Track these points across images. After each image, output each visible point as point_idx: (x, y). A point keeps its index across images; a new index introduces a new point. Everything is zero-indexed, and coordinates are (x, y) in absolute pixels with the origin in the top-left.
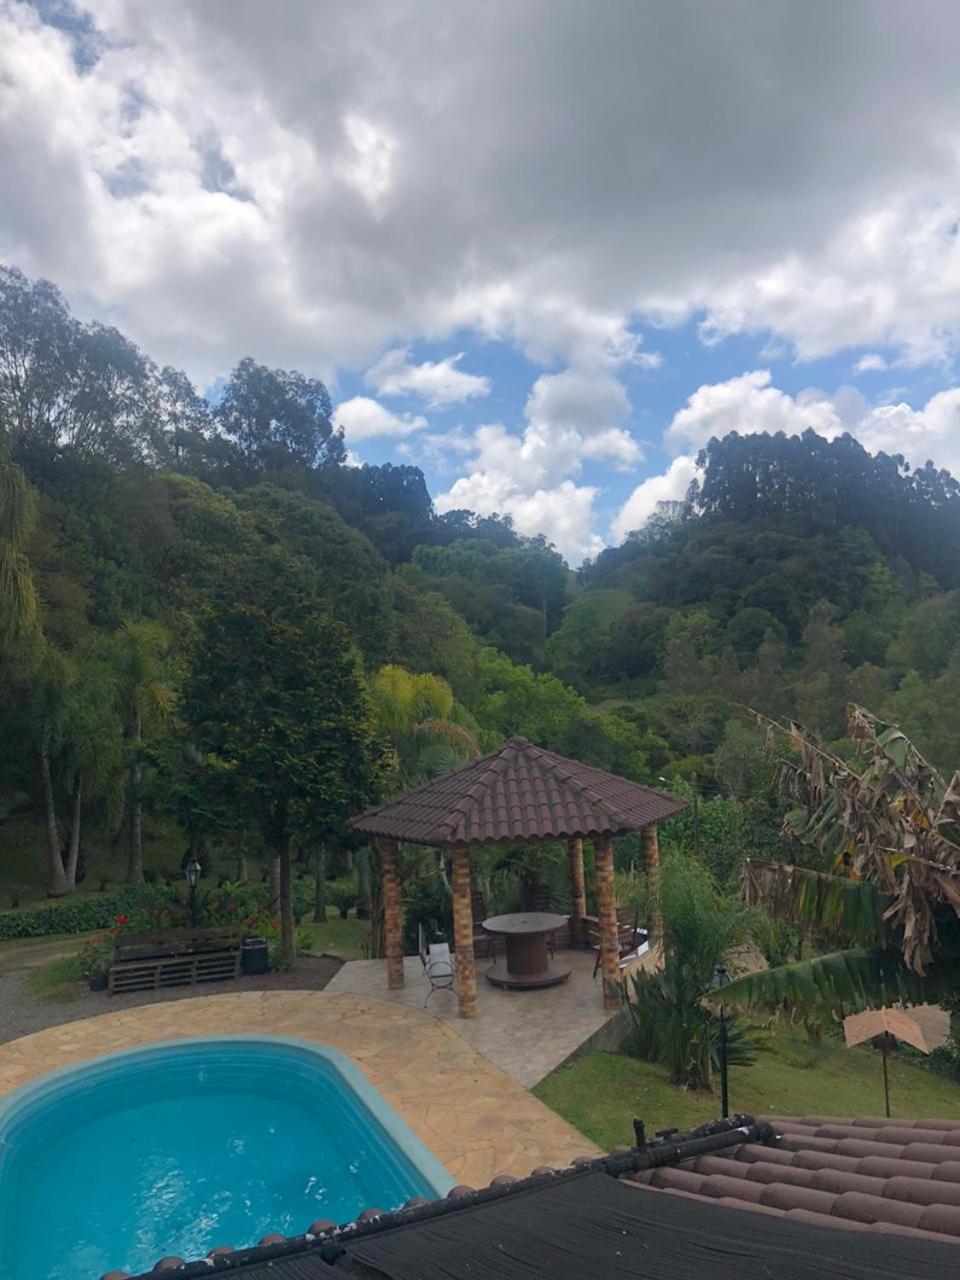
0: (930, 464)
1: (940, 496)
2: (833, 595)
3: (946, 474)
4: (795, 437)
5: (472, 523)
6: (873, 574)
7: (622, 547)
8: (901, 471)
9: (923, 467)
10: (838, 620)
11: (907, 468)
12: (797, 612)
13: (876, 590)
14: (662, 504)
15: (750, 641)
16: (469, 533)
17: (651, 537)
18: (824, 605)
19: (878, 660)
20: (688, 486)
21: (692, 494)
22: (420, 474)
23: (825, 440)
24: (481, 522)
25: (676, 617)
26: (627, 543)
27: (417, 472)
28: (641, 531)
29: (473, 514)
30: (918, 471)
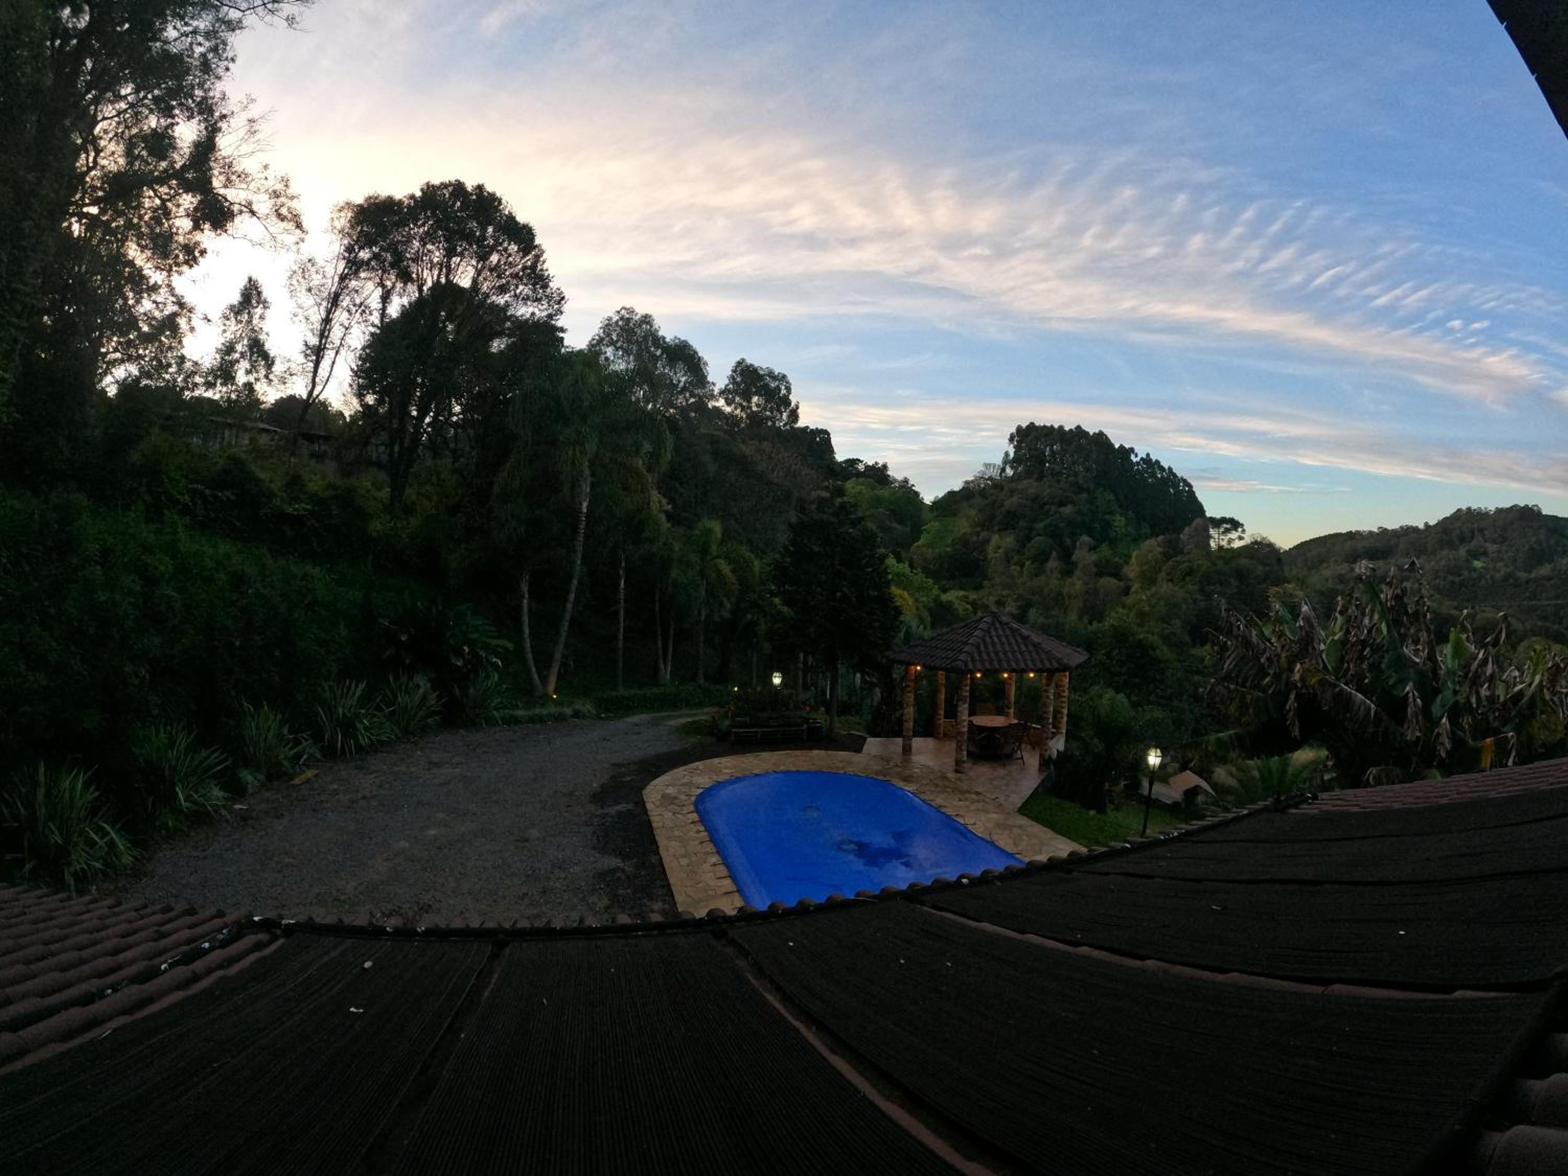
0: (1148, 455)
1: (1153, 475)
2: (1090, 532)
3: (1157, 462)
4: (1071, 430)
5: (861, 467)
6: (1114, 521)
7: (960, 491)
8: (1133, 457)
9: (1144, 456)
10: (1092, 549)
11: (1136, 456)
12: (1068, 542)
13: (1116, 532)
14: (987, 466)
15: (1041, 559)
16: (859, 474)
17: (979, 486)
18: (1086, 539)
19: (1117, 575)
20: (1003, 455)
21: (1006, 461)
22: (828, 434)
23: (1088, 433)
24: (867, 467)
25: (995, 538)
26: (964, 488)
27: (826, 432)
28: (972, 481)
29: (862, 462)
30: (1142, 459)
